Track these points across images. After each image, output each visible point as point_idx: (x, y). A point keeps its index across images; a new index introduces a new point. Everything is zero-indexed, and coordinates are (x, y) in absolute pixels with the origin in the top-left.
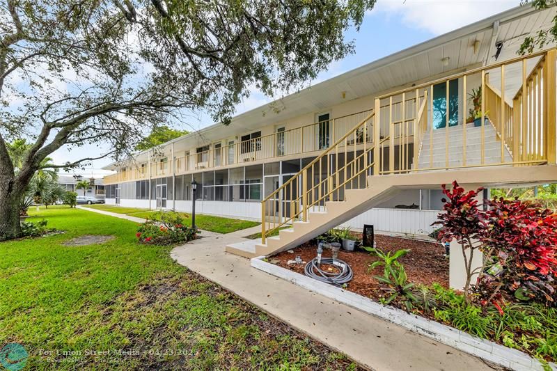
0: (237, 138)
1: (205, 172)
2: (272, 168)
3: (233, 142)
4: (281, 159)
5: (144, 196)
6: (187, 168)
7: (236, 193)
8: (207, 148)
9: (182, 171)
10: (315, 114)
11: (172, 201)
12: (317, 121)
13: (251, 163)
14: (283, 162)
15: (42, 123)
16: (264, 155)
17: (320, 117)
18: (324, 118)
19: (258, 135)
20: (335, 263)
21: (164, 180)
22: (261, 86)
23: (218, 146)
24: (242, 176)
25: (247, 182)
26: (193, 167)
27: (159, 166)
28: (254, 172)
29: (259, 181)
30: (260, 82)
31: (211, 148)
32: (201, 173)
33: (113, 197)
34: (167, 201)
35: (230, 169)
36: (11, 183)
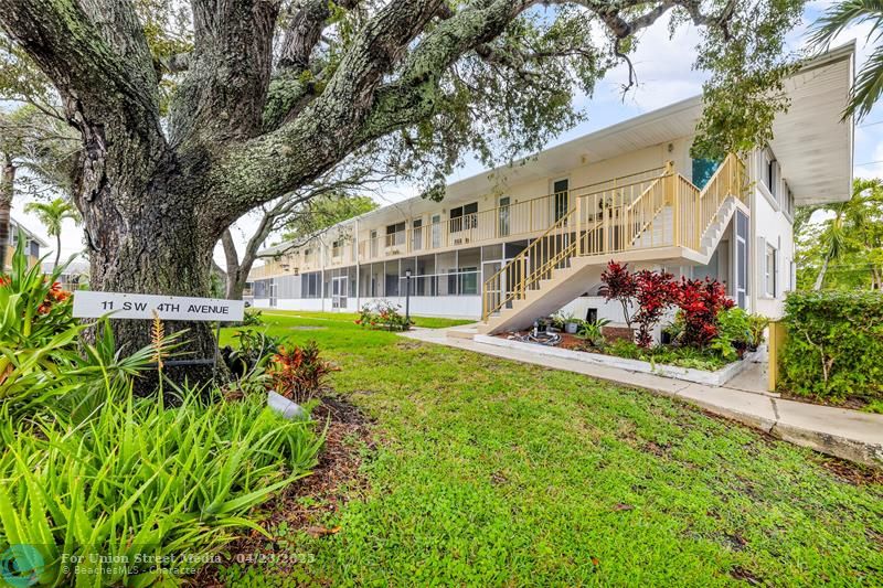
0: (444, 211)
1: (402, 259)
2: (492, 251)
3: (438, 217)
4: (504, 240)
5: (314, 294)
6: (374, 254)
7: (443, 285)
8: (401, 226)
9: (367, 259)
10: (550, 180)
11: (355, 299)
12: (553, 192)
13: (464, 246)
14: (507, 244)
15: (263, 214)
16: (483, 235)
17: (556, 184)
18: (561, 186)
19: (473, 208)
20: (549, 333)
21: (343, 271)
22: (480, 156)
23: (418, 223)
24: (453, 263)
25: (459, 270)
26: (383, 254)
27: (330, 253)
28: (470, 257)
29: (475, 269)
30: (479, 153)
31: (407, 227)
32: (397, 260)
33: (265, 297)
34: (348, 299)
35: (438, 254)
36: (238, 272)
